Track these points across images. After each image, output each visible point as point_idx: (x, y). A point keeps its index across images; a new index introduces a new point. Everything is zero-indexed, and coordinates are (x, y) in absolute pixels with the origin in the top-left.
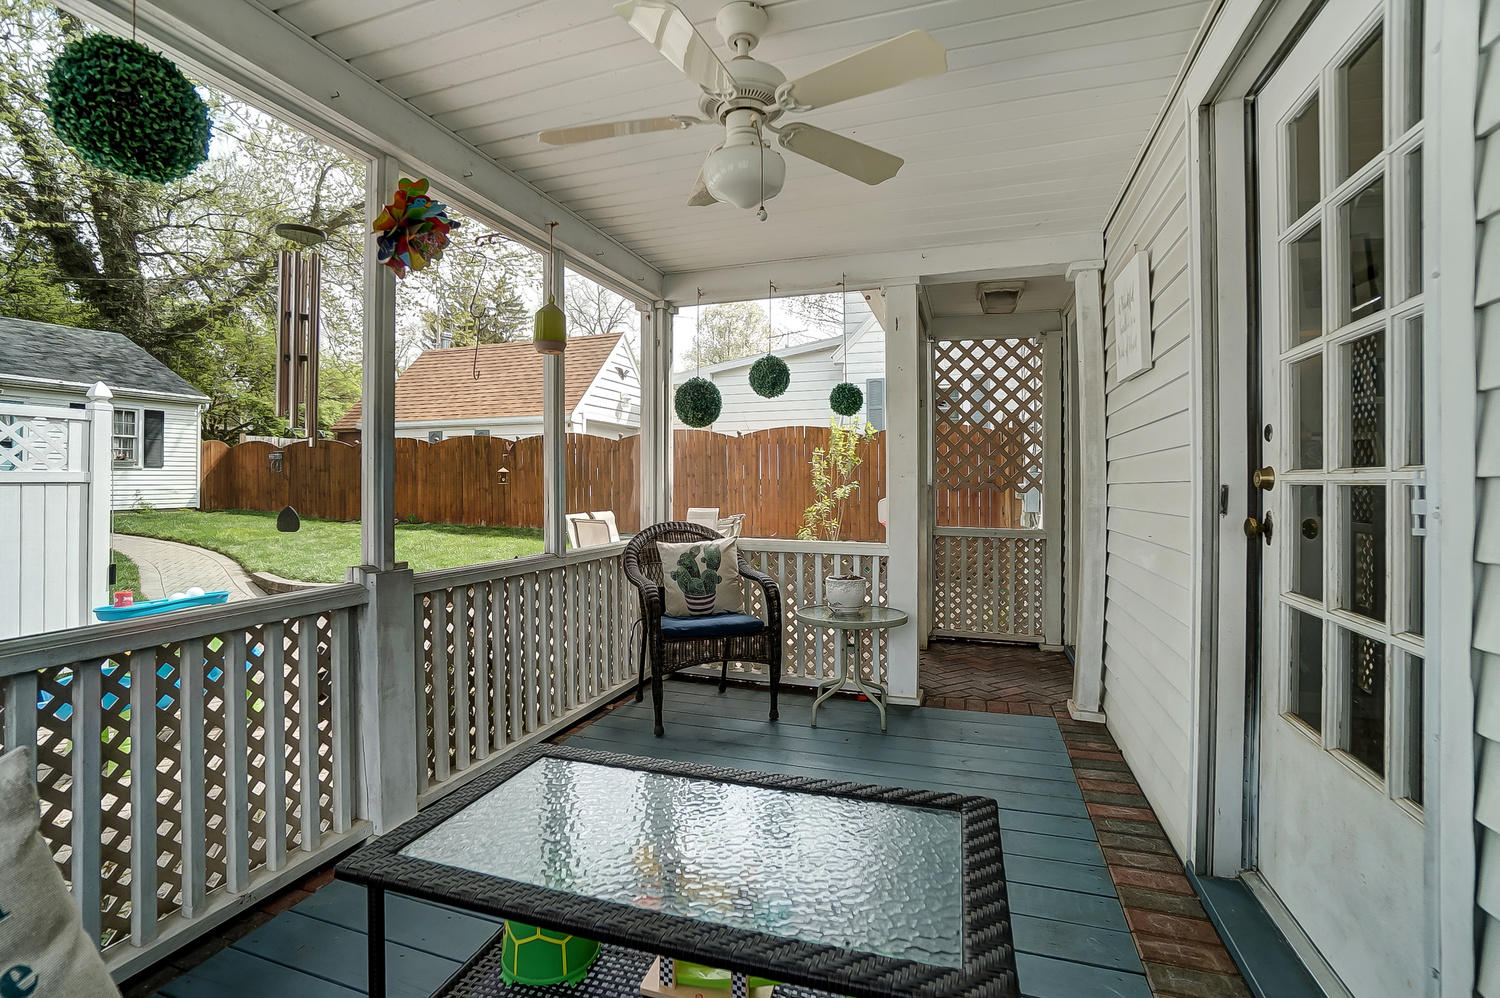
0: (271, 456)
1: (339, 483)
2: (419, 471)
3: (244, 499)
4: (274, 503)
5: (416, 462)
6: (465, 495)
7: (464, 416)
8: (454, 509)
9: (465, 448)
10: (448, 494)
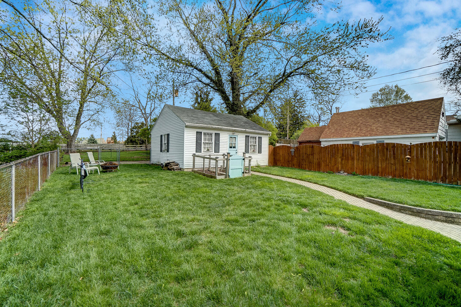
0: (291, 150)
1: (317, 159)
2: (355, 156)
3: (279, 163)
4: (290, 165)
5: (353, 153)
6: (380, 165)
7: (371, 136)
8: (373, 170)
9: (380, 147)
10: (370, 165)
